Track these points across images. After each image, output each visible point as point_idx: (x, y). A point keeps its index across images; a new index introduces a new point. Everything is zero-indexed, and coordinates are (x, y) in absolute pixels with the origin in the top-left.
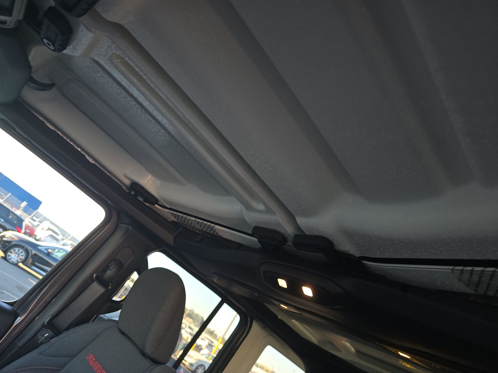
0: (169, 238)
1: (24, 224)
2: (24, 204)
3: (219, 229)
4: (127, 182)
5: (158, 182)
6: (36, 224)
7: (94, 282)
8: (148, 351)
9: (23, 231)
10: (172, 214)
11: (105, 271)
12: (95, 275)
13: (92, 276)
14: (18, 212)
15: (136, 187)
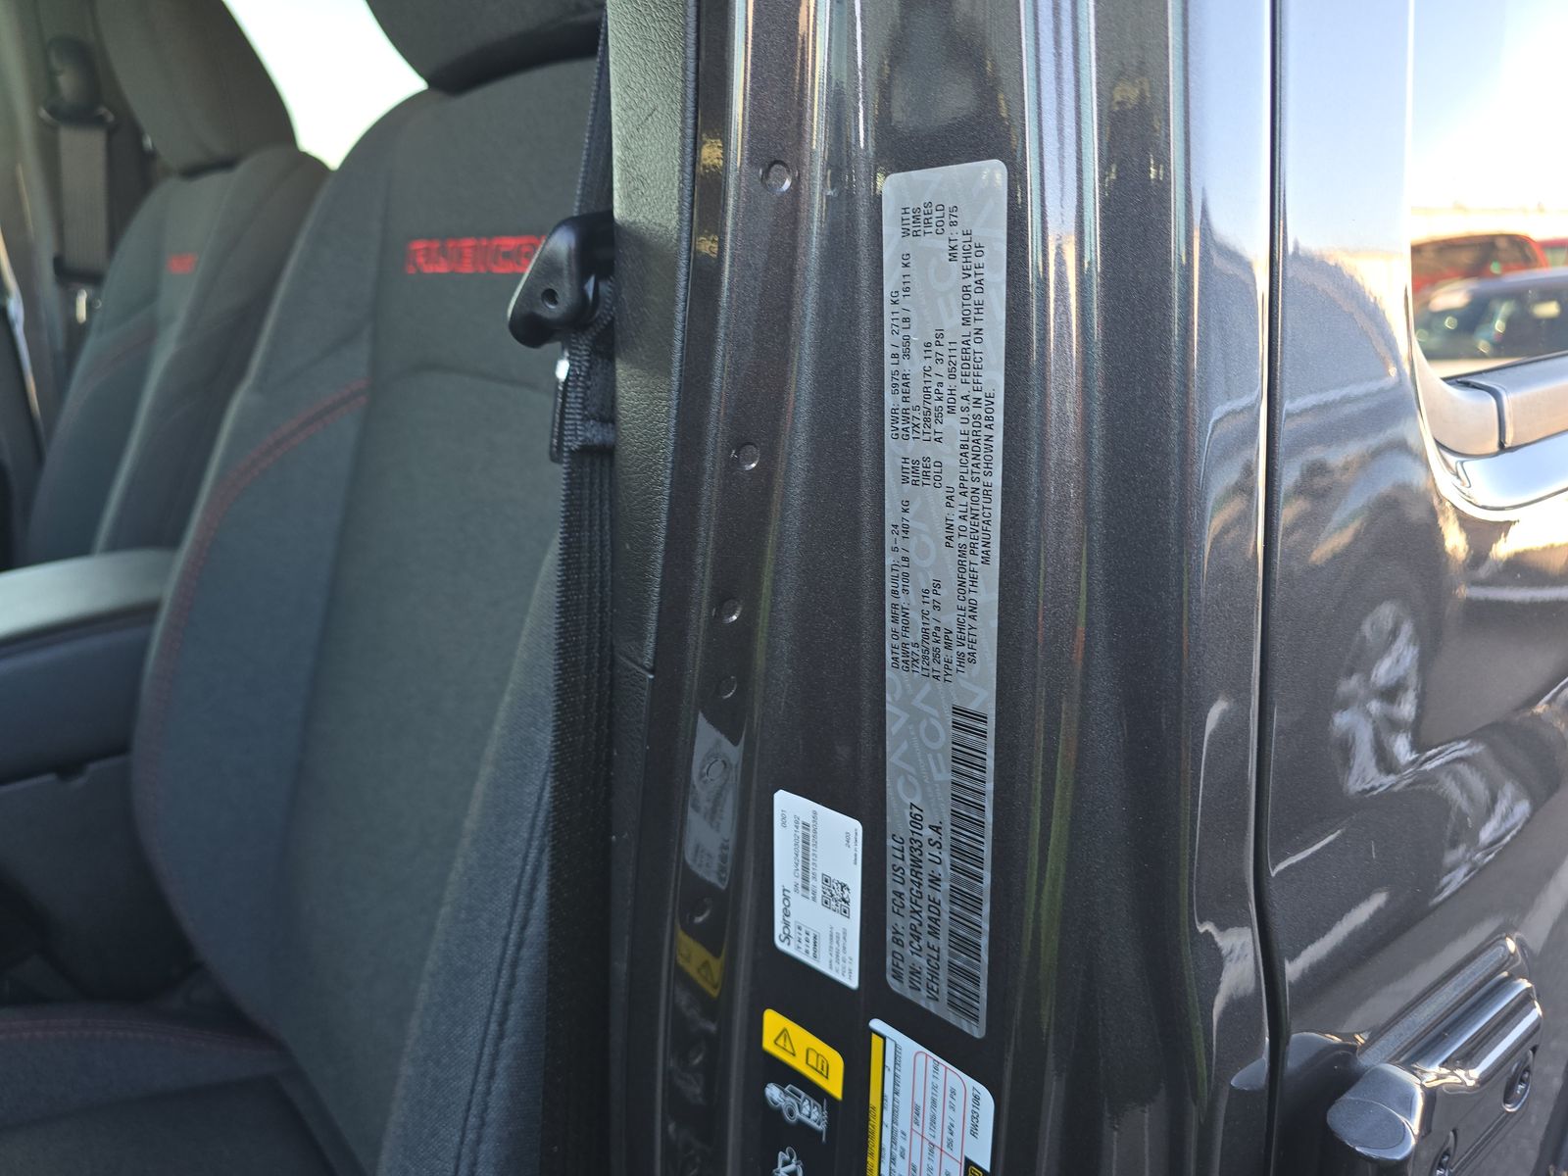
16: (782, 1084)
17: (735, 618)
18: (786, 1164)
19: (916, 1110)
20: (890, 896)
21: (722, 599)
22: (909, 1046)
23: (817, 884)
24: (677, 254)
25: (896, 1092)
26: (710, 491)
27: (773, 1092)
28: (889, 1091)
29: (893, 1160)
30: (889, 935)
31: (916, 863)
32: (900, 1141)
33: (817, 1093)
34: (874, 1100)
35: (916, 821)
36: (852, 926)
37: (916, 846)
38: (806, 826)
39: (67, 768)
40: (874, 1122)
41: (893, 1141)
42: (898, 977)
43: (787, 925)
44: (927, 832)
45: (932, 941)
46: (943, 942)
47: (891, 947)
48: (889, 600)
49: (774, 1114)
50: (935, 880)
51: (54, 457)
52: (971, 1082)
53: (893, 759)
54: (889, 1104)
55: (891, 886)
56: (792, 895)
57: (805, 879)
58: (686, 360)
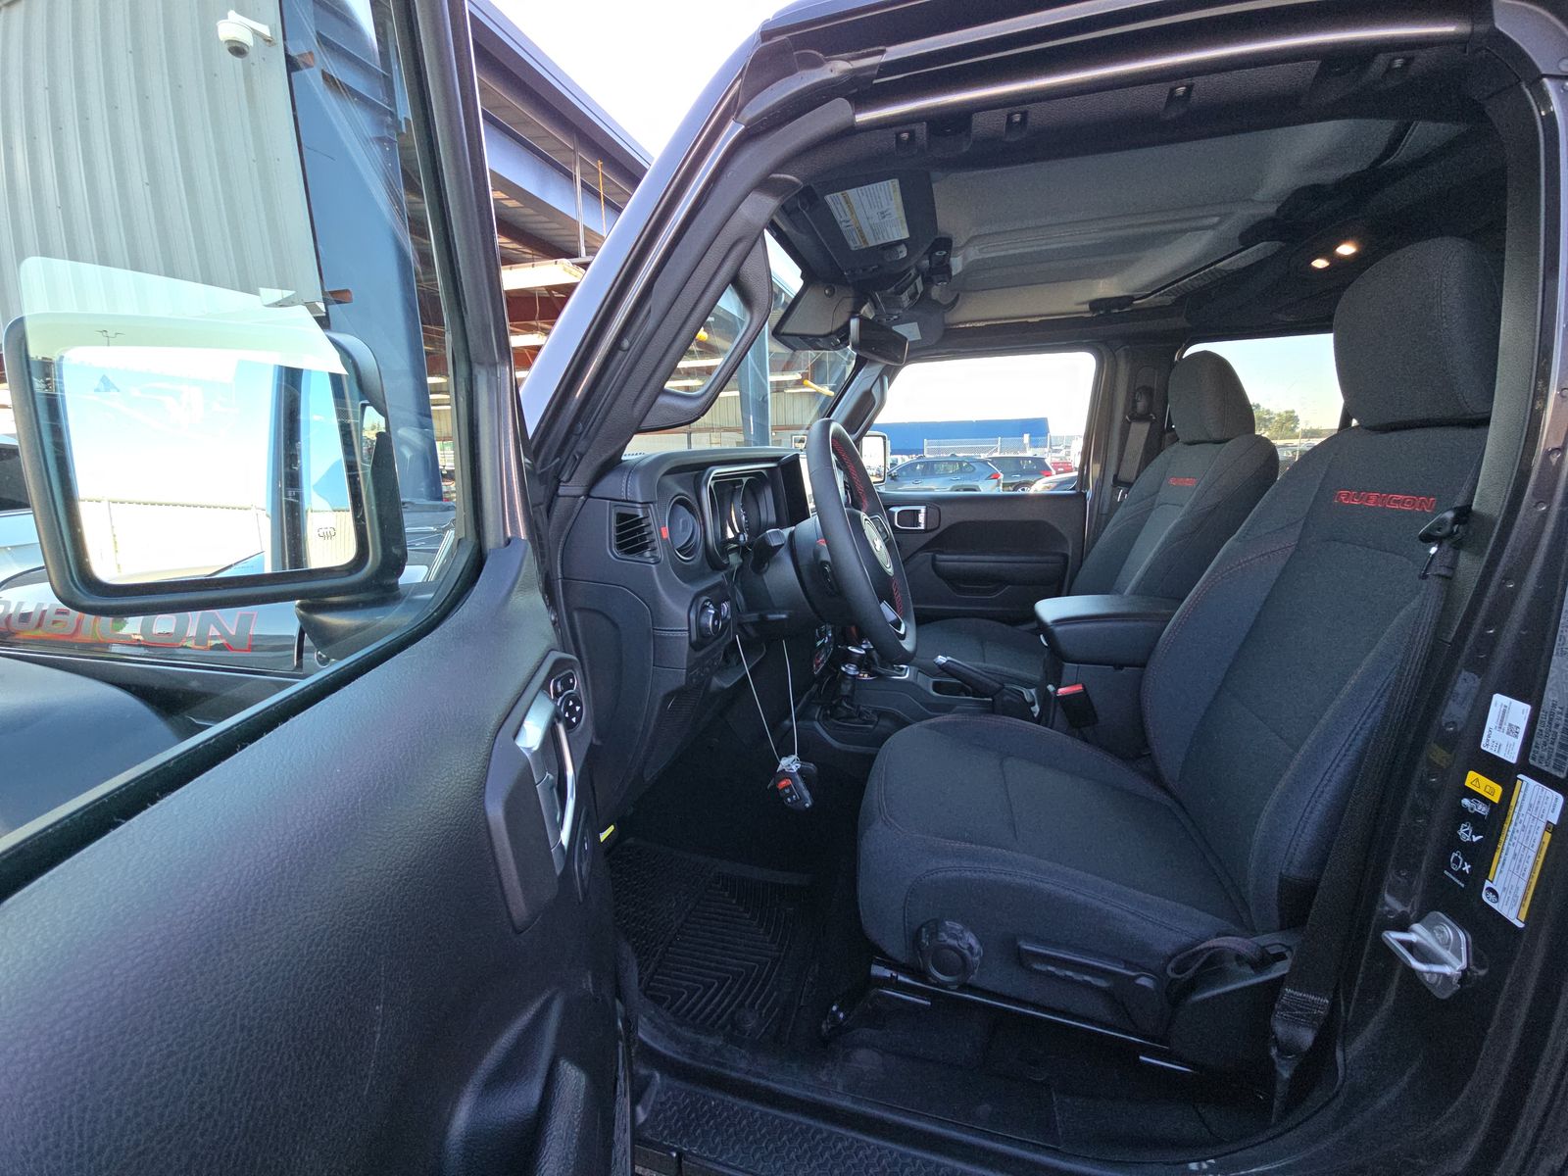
0: (1180, 322)
1: (1048, 462)
2: (1026, 437)
3: (1223, 266)
4: (1086, 307)
5: (1115, 280)
6: (1062, 454)
7: (1130, 423)
8: (1216, 436)
9: (1054, 472)
10: (1160, 295)
11: (1134, 407)
12: (1127, 417)
13: (1124, 420)
14: (1030, 453)
15: (1095, 305)
16: (1470, 798)
17: (1491, 632)
18: (1465, 828)
19: (1530, 805)
20: (1537, 731)
21: (1487, 624)
22: (1532, 783)
23: (1506, 727)
24: (1497, 519)
25: (1523, 800)
26: (1492, 590)
27: (1466, 802)
28: (1520, 800)
29: (1516, 824)
30: (1534, 744)
31: (1551, 719)
32: (1521, 818)
33: (1485, 800)
34: (1513, 803)
35: (1554, 706)
36: (1518, 742)
37: (1552, 714)
38: (1506, 706)
39: (1119, 666)
40: (1511, 811)
41: (1518, 817)
42: (1534, 759)
43: (1488, 740)
44: (1558, 709)
45: (1551, 746)
46: (1556, 747)
47: (1533, 748)
48: (1559, 633)
49: (1465, 810)
50: (1557, 725)
51: (1089, 562)
52: (1555, 793)
53: (1549, 685)
54: (1519, 805)
55: (1538, 727)
56: (1494, 731)
57: (1501, 724)
58: (1491, 554)
